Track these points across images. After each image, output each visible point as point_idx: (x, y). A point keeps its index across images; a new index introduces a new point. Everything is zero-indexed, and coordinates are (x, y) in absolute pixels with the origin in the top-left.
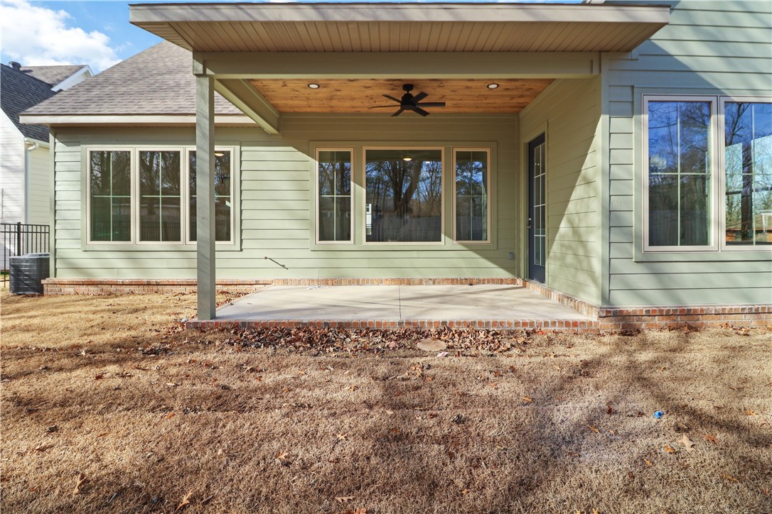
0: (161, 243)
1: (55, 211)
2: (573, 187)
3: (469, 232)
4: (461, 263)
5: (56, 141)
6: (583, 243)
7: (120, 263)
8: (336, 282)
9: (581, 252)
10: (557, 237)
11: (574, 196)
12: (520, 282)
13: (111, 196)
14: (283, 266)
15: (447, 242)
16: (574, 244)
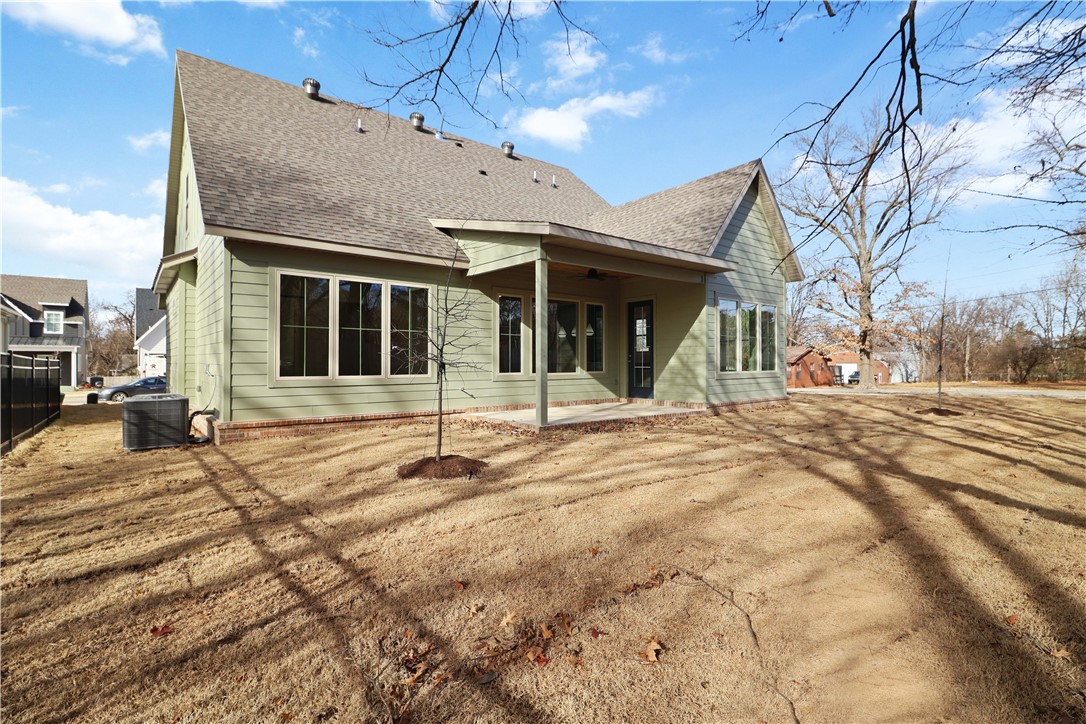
0: (360, 377)
1: (232, 341)
2: (682, 339)
3: (593, 365)
4: (589, 388)
5: (233, 257)
6: (692, 371)
7: (315, 400)
8: (516, 407)
9: (689, 376)
10: (667, 367)
11: (682, 344)
12: (624, 400)
13: (305, 327)
14: (472, 396)
15: (580, 372)
16: (684, 372)
